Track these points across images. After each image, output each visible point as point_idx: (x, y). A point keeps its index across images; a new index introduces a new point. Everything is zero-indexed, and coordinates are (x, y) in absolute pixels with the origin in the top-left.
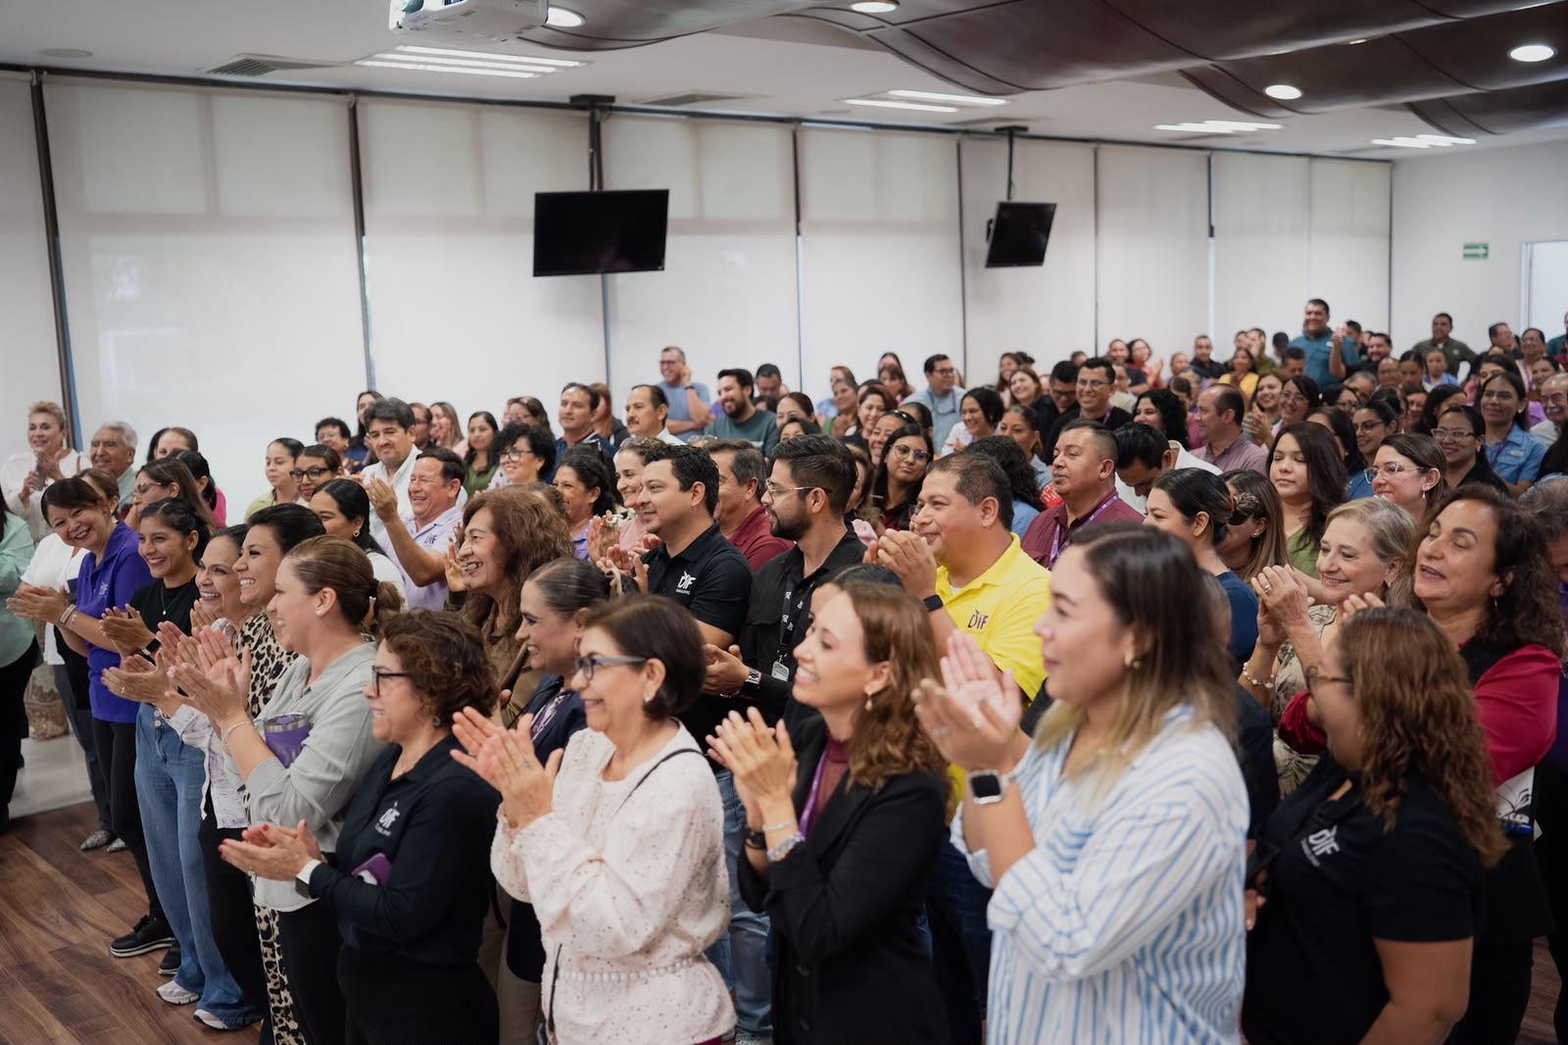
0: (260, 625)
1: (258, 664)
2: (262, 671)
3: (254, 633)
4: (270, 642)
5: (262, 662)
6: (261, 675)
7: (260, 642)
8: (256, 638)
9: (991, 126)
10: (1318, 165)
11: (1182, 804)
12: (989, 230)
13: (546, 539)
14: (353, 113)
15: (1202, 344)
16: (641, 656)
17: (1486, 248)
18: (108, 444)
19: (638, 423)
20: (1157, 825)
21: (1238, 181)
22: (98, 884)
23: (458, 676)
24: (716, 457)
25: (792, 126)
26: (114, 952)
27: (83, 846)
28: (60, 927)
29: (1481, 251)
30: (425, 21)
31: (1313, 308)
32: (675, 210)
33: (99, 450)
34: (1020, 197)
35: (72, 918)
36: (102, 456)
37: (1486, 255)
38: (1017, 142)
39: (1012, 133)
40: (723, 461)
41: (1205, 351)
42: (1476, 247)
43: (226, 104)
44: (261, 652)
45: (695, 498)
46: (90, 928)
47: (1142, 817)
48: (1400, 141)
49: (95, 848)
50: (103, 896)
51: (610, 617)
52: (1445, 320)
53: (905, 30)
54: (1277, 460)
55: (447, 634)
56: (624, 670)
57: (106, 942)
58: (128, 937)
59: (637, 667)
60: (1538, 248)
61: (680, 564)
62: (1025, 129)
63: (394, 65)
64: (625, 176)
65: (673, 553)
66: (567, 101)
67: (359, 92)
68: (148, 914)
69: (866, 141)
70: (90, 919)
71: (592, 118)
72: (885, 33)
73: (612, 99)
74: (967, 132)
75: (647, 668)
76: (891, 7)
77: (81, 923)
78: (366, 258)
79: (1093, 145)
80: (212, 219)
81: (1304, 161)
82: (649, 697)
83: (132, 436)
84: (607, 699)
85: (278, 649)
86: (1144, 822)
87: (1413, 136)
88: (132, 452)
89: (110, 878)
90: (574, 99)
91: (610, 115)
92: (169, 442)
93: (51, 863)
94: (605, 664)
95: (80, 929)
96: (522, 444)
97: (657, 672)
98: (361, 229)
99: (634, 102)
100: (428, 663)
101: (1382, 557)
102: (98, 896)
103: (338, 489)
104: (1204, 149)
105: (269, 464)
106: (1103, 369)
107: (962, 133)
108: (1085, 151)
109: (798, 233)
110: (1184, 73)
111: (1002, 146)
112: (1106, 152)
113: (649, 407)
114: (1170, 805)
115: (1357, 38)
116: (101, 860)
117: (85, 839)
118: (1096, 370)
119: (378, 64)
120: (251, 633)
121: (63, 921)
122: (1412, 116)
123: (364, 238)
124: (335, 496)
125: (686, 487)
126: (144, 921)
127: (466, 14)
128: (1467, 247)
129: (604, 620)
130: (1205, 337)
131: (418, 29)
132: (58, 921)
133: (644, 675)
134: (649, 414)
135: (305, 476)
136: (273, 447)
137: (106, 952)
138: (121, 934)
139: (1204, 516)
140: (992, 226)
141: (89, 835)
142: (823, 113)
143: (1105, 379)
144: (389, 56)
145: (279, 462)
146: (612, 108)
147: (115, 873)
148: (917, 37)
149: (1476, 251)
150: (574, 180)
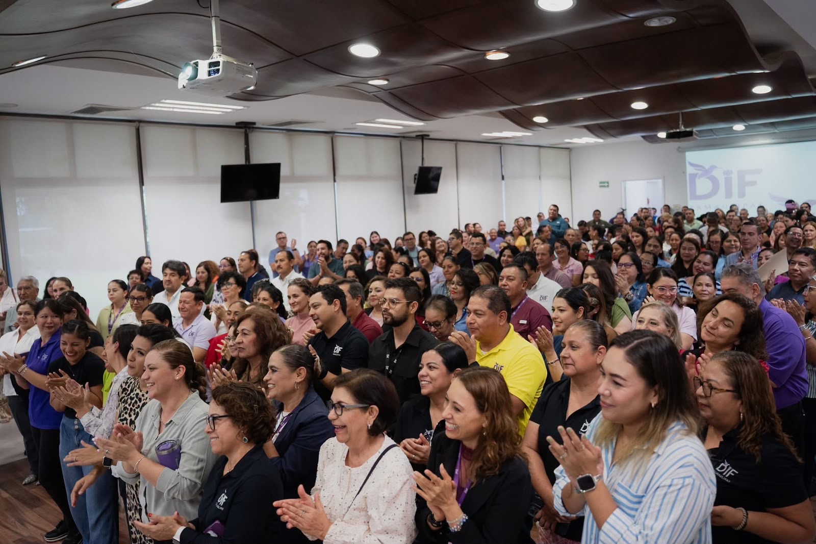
0: (131, 383)
1: (131, 402)
2: (133, 406)
3: (128, 387)
4: (138, 391)
5: (133, 401)
6: (133, 408)
7: (132, 391)
8: (129, 389)
9: (414, 135)
10: (542, 150)
11: (690, 477)
12: (415, 179)
13: (280, 335)
14: (138, 130)
15: (501, 224)
16: (367, 404)
17: (608, 183)
18: (26, 288)
19: (282, 268)
20: (680, 489)
21: (513, 158)
22: (33, 502)
23: (256, 412)
24: (342, 287)
25: (331, 135)
26: (46, 539)
27: (24, 483)
28: (17, 528)
29: (606, 184)
30: (198, 84)
31: (552, 207)
32: (284, 172)
33: (22, 292)
34: (426, 165)
35: (22, 522)
36: (24, 295)
37: (608, 186)
38: (425, 141)
39: (423, 137)
40: (345, 288)
41: (503, 227)
42: (604, 183)
43: (79, 127)
44: (133, 396)
45: (336, 307)
46: (32, 527)
47: (670, 486)
48: (576, 141)
49: (30, 483)
50: (37, 509)
51: (350, 383)
52: (598, 213)
53: (390, 92)
54: (586, 278)
55: (247, 391)
56: (358, 411)
57: (42, 535)
58: (53, 532)
59: (365, 409)
60: (628, 183)
61: (334, 341)
62: (428, 136)
63: (159, 109)
64: (261, 157)
65: (329, 337)
66: (234, 125)
67: (140, 121)
68: (63, 518)
69: (362, 141)
70: (32, 522)
71: (246, 131)
72: (380, 94)
73: (254, 123)
74: (404, 137)
75: (370, 410)
76: (386, 82)
77: (28, 525)
78: (144, 195)
79: (455, 142)
80: (73, 180)
81: (537, 148)
82: (370, 423)
83: (37, 282)
84: (349, 426)
85: (143, 395)
86: (672, 489)
87: (580, 138)
88: (37, 290)
89: (38, 499)
90: (237, 123)
91: (252, 131)
92: (57, 286)
93: (8, 493)
94: (347, 408)
95: (27, 528)
96: (232, 280)
97: (375, 412)
98: (142, 183)
99: (263, 125)
100: (240, 407)
101: (667, 326)
102: (35, 509)
103: (155, 308)
104: (499, 144)
105: (109, 292)
106: (481, 238)
107: (402, 137)
108: (452, 144)
109: (335, 181)
110: (501, 112)
111: (419, 143)
112: (460, 144)
113: (286, 261)
114: (684, 478)
115: (580, 97)
116: (33, 490)
117: (24, 480)
118: (478, 238)
119: (151, 108)
120: (127, 387)
121: (18, 524)
122: (585, 130)
123: (144, 187)
124: (154, 313)
125: (330, 302)
126: (61, 523)
127: (220, 80)
128: (601, 183)
129: (346, 384)
130: (502, 221)
131: (193, 88)
132: (15, 524)
133: (367, 414)
134: (287, 264)
135: (136, 301)
136: (111, 284)
137: (42, 540)
138: (49, 530)
139: (582, 308)
140: (417, 177)
141: (26, 477)
142: (345, 129)
143: (482, 242)
144: (157, 105)
145: (114, 290)
146: (254, 128)
147: (42, 497)
148: (396, 96)
149: (604, 184)
150: (238, 159)
